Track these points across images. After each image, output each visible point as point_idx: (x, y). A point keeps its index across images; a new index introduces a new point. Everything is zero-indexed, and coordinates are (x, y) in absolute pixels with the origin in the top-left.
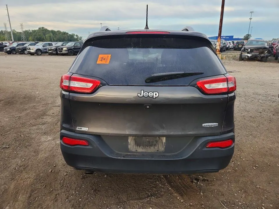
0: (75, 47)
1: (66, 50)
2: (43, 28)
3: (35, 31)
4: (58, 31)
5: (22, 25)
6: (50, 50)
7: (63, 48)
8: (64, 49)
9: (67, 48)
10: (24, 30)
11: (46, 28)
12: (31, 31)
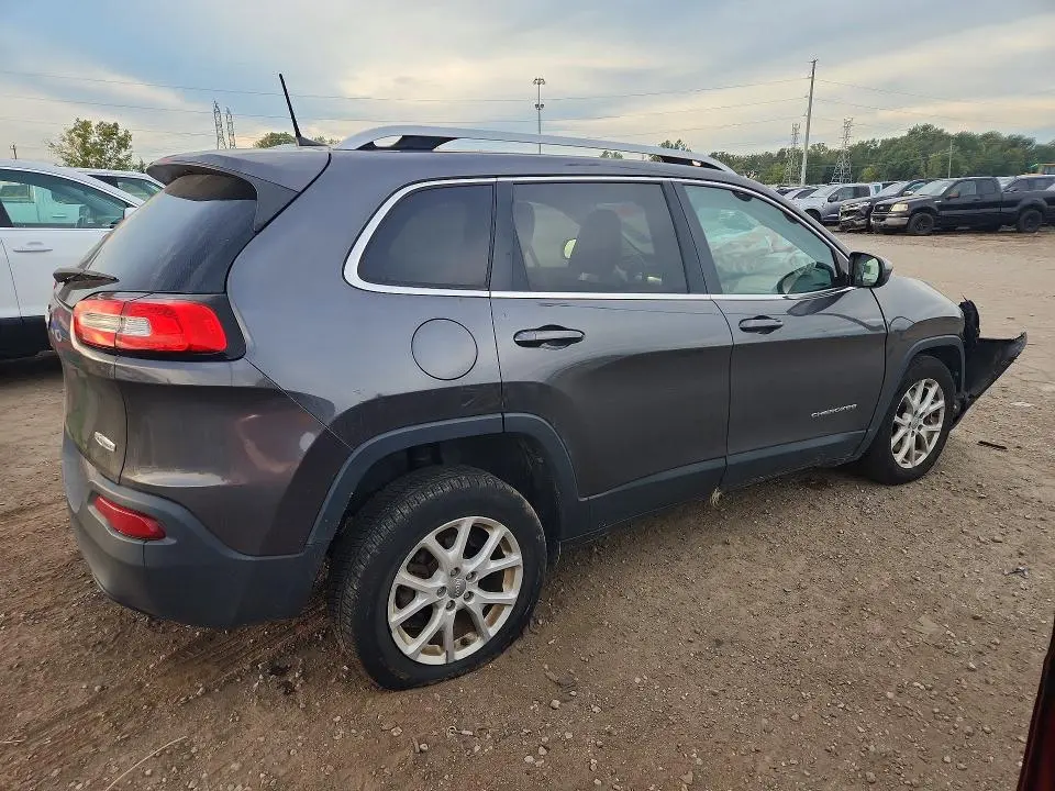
0: (949, 198)
1: (902, 214)
2: (926, 128)
3: (894, 141)
4: (986, 137)
5: (848, 125)
6: (848, 213)
7: (890, 205)
8: (896, 208)
9: (910, 205)
10: (854, 141)
11: (938, 126)
12: (879, 145)
